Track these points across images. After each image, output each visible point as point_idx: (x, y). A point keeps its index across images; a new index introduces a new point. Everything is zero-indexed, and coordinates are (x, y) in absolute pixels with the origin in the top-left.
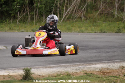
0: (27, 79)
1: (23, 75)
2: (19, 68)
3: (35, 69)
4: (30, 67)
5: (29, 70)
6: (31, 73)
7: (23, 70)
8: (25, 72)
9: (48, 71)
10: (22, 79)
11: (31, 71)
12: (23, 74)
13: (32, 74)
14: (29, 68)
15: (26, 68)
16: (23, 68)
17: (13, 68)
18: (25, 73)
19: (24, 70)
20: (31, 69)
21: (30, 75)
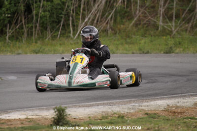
0: (60, 124)
1: (54, 117)
5: (63, 110)
6: (66, 115)
7: (54, 109)
8: (57, 112)
10: (52, 123)
11: (66, 111)
13: (68, 116)
14: (63, 106)
15: (58, 106)
18: (57, 115)
19: (56, 110)
20: (66, 107)
21: (65, 117)
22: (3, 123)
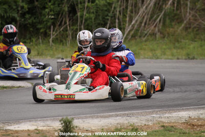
2: (53, 118)
3: (80, 120)
4: (72, 117)
5: (70, 122)
6: (73, 127)
7: (60, 121)
8: (63, 124)
9: (101, 123)
11: (73, 122)
12: (60, 128)
13: (75, 128)
14: (69, 117)
15: (65, 117)
16: (60, 118)
17: (43, 118)
18: (63, 126)
19: (62, 122)
20: (73, 119)
21: (72, 129)
22: (9, 135)
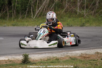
0: (26, 63)
1: (22, 59)
2: (19, 54)
5: (27, 56)
6: (29, 58)
7: (23, 55)
8: (24, 57)
10: (21, 62)
11: (29, 56)
15: (25, 54)
19: (23, 56)
20: (28, 54)
21: (28, 59)
